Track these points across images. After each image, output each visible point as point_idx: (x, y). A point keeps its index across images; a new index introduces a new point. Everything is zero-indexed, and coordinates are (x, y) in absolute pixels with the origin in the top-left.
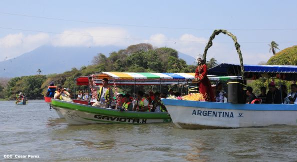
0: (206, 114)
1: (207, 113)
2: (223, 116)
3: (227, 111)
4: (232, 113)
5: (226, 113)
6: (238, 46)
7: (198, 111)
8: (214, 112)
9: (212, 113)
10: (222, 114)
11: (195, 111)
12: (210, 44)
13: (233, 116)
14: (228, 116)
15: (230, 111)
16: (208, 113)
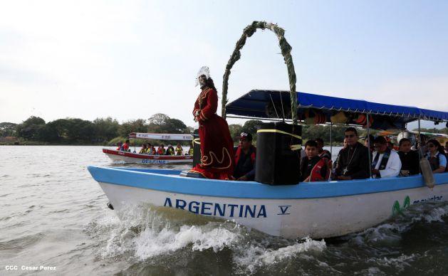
0: (197, 208)
1: (200, 206)
2: (241, 215)
3: (251, 203)
4: (263, 207)
5: (248, 207)
6: (286, 48)
7: (178, 201)
8: (217, 206)
9: (212, 208)
10: (237, 211)
11: (168, 200)
12: (236, 57)
13: (265, 215)
14: (253, 215)
15: (259, 203)
16: (203, 208)
